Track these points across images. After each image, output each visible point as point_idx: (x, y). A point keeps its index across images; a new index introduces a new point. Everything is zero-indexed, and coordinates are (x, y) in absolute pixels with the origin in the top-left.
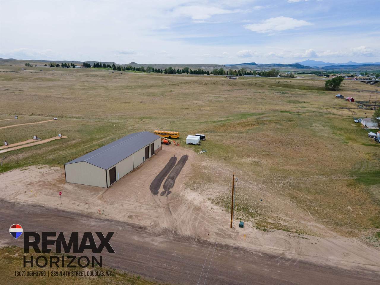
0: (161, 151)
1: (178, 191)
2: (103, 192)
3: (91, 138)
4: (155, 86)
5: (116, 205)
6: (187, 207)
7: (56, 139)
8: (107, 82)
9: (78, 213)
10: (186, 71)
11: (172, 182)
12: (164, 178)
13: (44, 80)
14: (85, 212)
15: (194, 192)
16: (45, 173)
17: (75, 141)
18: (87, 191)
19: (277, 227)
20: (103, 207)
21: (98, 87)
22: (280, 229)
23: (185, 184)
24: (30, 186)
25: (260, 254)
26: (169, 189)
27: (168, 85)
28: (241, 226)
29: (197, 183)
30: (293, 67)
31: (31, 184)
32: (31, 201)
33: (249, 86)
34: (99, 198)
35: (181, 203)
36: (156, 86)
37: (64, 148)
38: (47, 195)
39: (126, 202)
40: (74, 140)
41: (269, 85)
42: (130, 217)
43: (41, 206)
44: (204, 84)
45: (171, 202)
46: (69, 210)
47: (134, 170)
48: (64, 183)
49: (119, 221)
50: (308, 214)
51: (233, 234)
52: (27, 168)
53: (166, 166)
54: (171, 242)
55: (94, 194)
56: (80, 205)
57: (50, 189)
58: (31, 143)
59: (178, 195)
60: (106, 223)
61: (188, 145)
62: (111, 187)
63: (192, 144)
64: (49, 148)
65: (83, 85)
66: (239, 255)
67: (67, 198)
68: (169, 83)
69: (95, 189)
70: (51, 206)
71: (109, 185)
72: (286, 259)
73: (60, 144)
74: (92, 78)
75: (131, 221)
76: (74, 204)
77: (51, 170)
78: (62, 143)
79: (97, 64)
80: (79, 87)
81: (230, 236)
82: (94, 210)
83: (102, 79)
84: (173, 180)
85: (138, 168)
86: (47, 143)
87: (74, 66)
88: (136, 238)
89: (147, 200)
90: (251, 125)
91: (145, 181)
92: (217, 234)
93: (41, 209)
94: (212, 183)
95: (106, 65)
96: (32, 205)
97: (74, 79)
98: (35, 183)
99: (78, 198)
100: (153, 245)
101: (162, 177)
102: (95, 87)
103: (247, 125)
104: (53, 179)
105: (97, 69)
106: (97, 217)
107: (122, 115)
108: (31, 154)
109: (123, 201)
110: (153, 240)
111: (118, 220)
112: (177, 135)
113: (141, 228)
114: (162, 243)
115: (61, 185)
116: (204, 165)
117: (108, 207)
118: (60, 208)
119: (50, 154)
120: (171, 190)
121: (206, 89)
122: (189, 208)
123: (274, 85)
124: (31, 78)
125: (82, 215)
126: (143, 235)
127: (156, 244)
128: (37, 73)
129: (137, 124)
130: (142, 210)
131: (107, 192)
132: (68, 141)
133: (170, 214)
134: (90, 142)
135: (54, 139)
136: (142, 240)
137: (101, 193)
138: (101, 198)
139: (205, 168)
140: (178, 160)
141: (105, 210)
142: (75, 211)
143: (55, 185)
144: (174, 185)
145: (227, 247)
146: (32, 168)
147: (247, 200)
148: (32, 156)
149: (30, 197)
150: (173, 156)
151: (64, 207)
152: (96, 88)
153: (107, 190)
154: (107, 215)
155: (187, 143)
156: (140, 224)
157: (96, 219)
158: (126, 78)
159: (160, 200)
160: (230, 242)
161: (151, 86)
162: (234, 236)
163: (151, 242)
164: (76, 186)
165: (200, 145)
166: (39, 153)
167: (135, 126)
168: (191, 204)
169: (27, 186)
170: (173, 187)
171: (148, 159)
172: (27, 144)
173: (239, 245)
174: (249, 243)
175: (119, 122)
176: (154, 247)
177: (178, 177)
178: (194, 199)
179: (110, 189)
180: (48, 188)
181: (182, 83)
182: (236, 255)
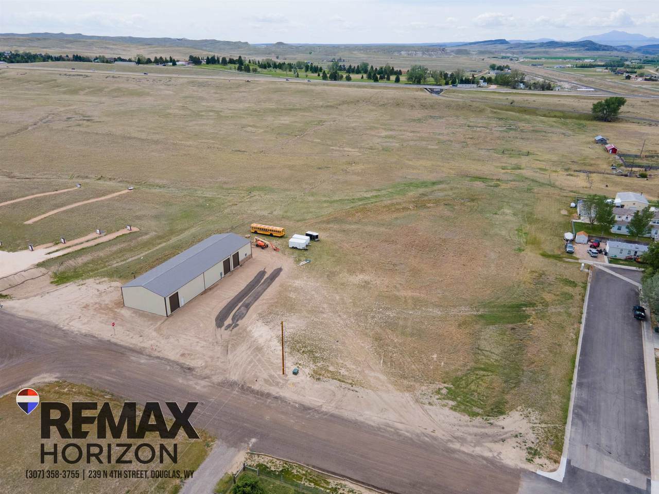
0: (250, 260)
1: (247, 324)
2: (162, 321)
3: (171, 230)
4: (297, 110)
5: (172, 340)
6: (249, 346)
7: (124, 233)
8: (221, 100)
9: (130, 347)
10: (363, 69)
11: (245, 312)
12: (237, 305)
13: (126, 93)
14: (137, 347)
15: (265, 326)
16: (103, 291)
17: (148, 236)
18: (145, 319)
19: (334, 376)
20: (158, 341)
21: (205, 111)
22: (336, 379)
23: (260, 314)
24: (85, 309)
25: (297, 405)
26: (237, 321)
27: (319, 107)
28: (295, 373)
29: (275, 314)
30: (578, 48)
31: (86, 306)
32: (85, 329)
33: (457, 109)
34: (155, 330)
35: (244, 341)
36: (300, 109)
37: (132, 248)
38: (102, 322)
39: (184, 336)
40: (146, 234)
41: (494, 108)
42: (183, 355)
43: (94, 337)
44: (381, 106)
45: (232, 339)
46: (122, 343)
47: (205, 292)
48: (122, 307)
49: (169, 360)
50: (380, 363)
51: (281, 381)
52: (84, 282)
53: (247, 286)
54: (214, 387)
55: (151, 324)
56: (134, 337)
57: (106, 314)
58: (93, 240)
59: (245, 330)
60: (156, 361)
61: (291, 250)
62: (171, 315)
63: (296, 248)
64: (115, 248)
65: (184, 108)
66: (275, 405)
67: (121, 327)
68: (321, 103)
69: (153, 317)
70: (104, 337)
71: (169, 313)
72: (319, 412)
73: (129, 241)
74: (200, 90)
75: (182, 360)
76: (128, 335)
77: (110, 287)
78: (130, 240)
79: (212, 58)
80: (177, 111)
81: (277, 384)
82: (147, 344)
83: (216, 93)
84: (247, 308)
85: (210, 289)
86: (113, 240)
87: (174, 64)
88: (180, 380)
89: (207, 335)
90: (404, 208)
91: (213, 309)
92: (265, 380)
93: (93, 340)
94: (292, 314)
95: (228, 60)
96: (84, 334)
97: (171, 92)
98: (91, 305)
99: (133, 328)
100: (195, 388)
101: (236, 303)
102: (202, 111)
103: (398, 209)
104: (111, 301)
105: (211, 67)
106: (148, 354)
107: (225, 183)
108: (92, 258)
109: (180, 335)
110: (196, 384)
111: (169, 358)
112: (280, 232)
113: (189, 369)
114: (204, 387)
115: (118, 310)
116: (297, 284)
117: (163, 342)
118: (113, 340)
119: (114, 258)
120: (238, 323)
121: (382, 116)
122: (250, 347)
123: (501, 109)
124: (106, 90)
125: (133, 350)
126: (188, 377)
127: (198, 388)
128: (116, 78)
129: (240, 202)
130: (198, 348)
131: (167, 322)
132: (139, 237)
133: (226, 354)
134: (167, 236)
135: (121, 234)
136: (185, 383)
137: (159, 323)
138: (158, 330)
139: (296, 290)
140: (266, 276)
141: (158, 345)
142: (127, 345)
143: (111, 309)
144: (245, 314)
145: (268, 395)
146: (90, 281)
147: (321, 339)
148: (93, 261)
149: (84, 324)
150: (263, 270)
151: (118, 339)
152: (203, 114)
153: (166, 320)
154: (159, 352)
155: (290, 246)
156: (191, 364)
157: (147, 355)
158: (255, 90)
159: (221, 335)
160: (274, 391)
161: (291, 110)
162: (281, 384)
163: (194, 386)
164: (134, 311)
165: (307, 250)
166: (101, 257)
167: (235, 207)
168: (255, 343)
169: (82, 310)
170: (243, 317)
171: (228, 274)
172: (87, 241)
173: (281, 394)
174: (294, 392)
175: (217, 198)
176: (196, 390)
177: (256, 303)
178: (261, 336)
179: (170, 319)
180: (103, 313)
181: (344, 103)
182: (272, 405)
